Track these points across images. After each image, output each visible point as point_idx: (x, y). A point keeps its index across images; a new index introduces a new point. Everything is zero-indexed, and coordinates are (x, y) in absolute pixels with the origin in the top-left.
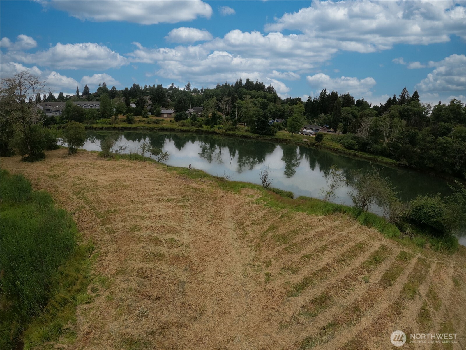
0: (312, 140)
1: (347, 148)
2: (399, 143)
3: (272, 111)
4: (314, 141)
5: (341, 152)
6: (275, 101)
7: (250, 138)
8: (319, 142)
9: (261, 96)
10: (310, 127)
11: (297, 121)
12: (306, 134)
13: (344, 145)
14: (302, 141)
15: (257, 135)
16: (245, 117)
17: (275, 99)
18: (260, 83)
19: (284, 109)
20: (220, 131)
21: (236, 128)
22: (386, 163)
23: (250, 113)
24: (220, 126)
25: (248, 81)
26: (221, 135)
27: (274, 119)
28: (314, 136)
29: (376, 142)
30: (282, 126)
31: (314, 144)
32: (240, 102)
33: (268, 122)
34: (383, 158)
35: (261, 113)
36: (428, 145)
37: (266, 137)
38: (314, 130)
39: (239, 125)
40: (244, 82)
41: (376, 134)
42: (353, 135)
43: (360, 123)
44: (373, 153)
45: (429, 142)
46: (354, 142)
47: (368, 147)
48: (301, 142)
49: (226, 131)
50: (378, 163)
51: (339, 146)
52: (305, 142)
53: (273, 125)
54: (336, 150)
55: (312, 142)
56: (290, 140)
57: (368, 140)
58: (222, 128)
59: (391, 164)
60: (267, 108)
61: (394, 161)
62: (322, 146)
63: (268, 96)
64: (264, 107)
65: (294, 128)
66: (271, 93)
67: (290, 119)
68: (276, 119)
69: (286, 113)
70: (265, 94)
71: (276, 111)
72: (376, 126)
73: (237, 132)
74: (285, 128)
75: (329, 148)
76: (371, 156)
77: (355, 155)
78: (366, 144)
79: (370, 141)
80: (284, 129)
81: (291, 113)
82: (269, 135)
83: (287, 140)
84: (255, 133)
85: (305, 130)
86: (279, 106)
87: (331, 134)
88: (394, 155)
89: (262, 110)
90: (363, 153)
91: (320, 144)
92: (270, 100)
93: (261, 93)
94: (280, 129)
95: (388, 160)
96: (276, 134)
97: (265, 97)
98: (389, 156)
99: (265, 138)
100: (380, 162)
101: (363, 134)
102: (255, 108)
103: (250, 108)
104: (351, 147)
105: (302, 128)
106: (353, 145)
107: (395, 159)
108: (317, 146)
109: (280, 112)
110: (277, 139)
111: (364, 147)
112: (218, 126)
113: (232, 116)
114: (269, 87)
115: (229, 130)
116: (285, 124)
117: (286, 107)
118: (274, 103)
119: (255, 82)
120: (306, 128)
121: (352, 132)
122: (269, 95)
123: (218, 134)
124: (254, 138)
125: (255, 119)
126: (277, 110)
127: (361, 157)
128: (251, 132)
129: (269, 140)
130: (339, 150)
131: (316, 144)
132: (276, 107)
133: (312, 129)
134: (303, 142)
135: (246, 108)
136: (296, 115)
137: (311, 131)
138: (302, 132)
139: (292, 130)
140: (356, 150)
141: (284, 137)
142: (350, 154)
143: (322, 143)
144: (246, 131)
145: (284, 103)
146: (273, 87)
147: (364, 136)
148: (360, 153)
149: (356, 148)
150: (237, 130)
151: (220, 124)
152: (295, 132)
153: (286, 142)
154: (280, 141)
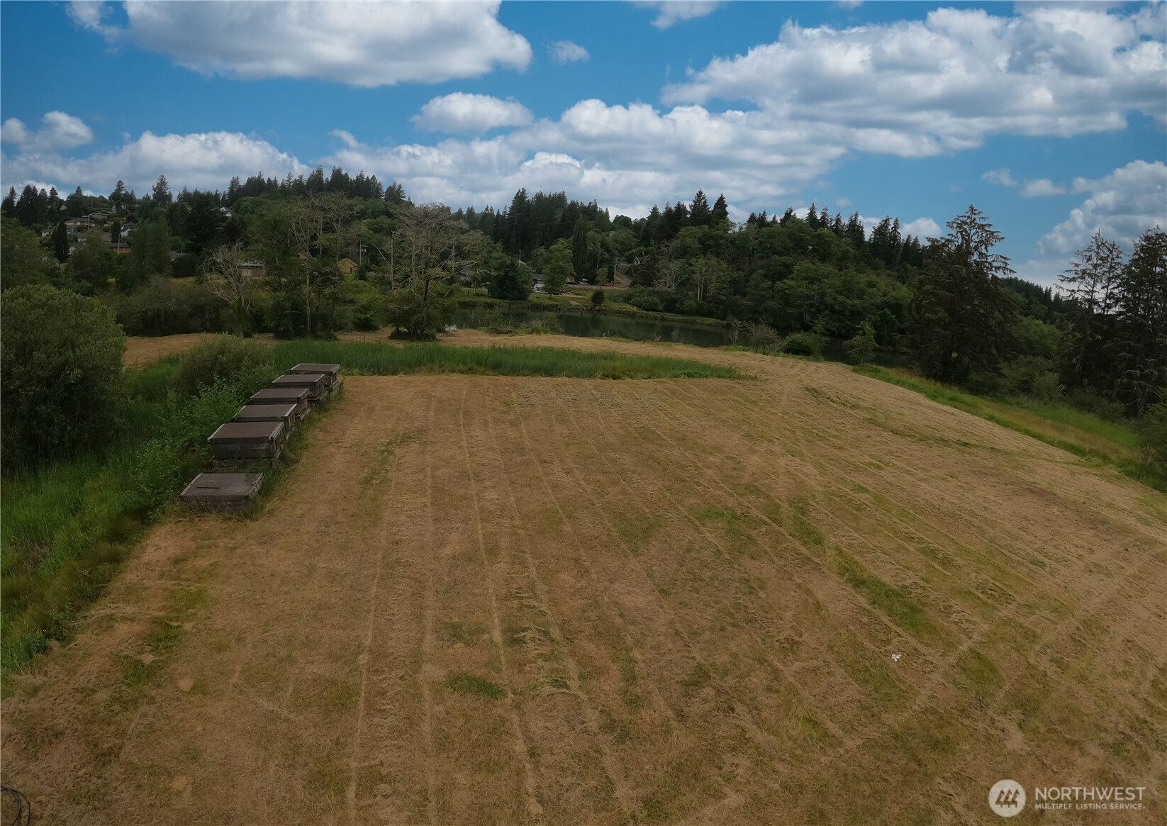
1: (647, 310)
13: (638, 305)
29: (687, 296)
34: (704, 318)
41: (684, 283)
42: (651, 289)
44: (683, 313)
46: (656, 299)
47: (678, 305)
51: (635, 309)
57: (675, 294)
59: (715, 326)
61: (720, 321)
62: (607, 309)
76: (686, 318)
77: (663, 319)
78: (674, 301)
79: (678, 296)
88: (716, 313)
90: (672, 314)
91: (603, 308)
95: (711, 320)
98: (710, 315)
104: (652, 308)
106: (656, 304)
107: (717, 318)
111: (671, 305)
121: (648, 285)
127: (672, 320)
130: (635, 314)
140: (662, 311)
143: (605, 306)
147: (670, 290)
149: (661, 308)
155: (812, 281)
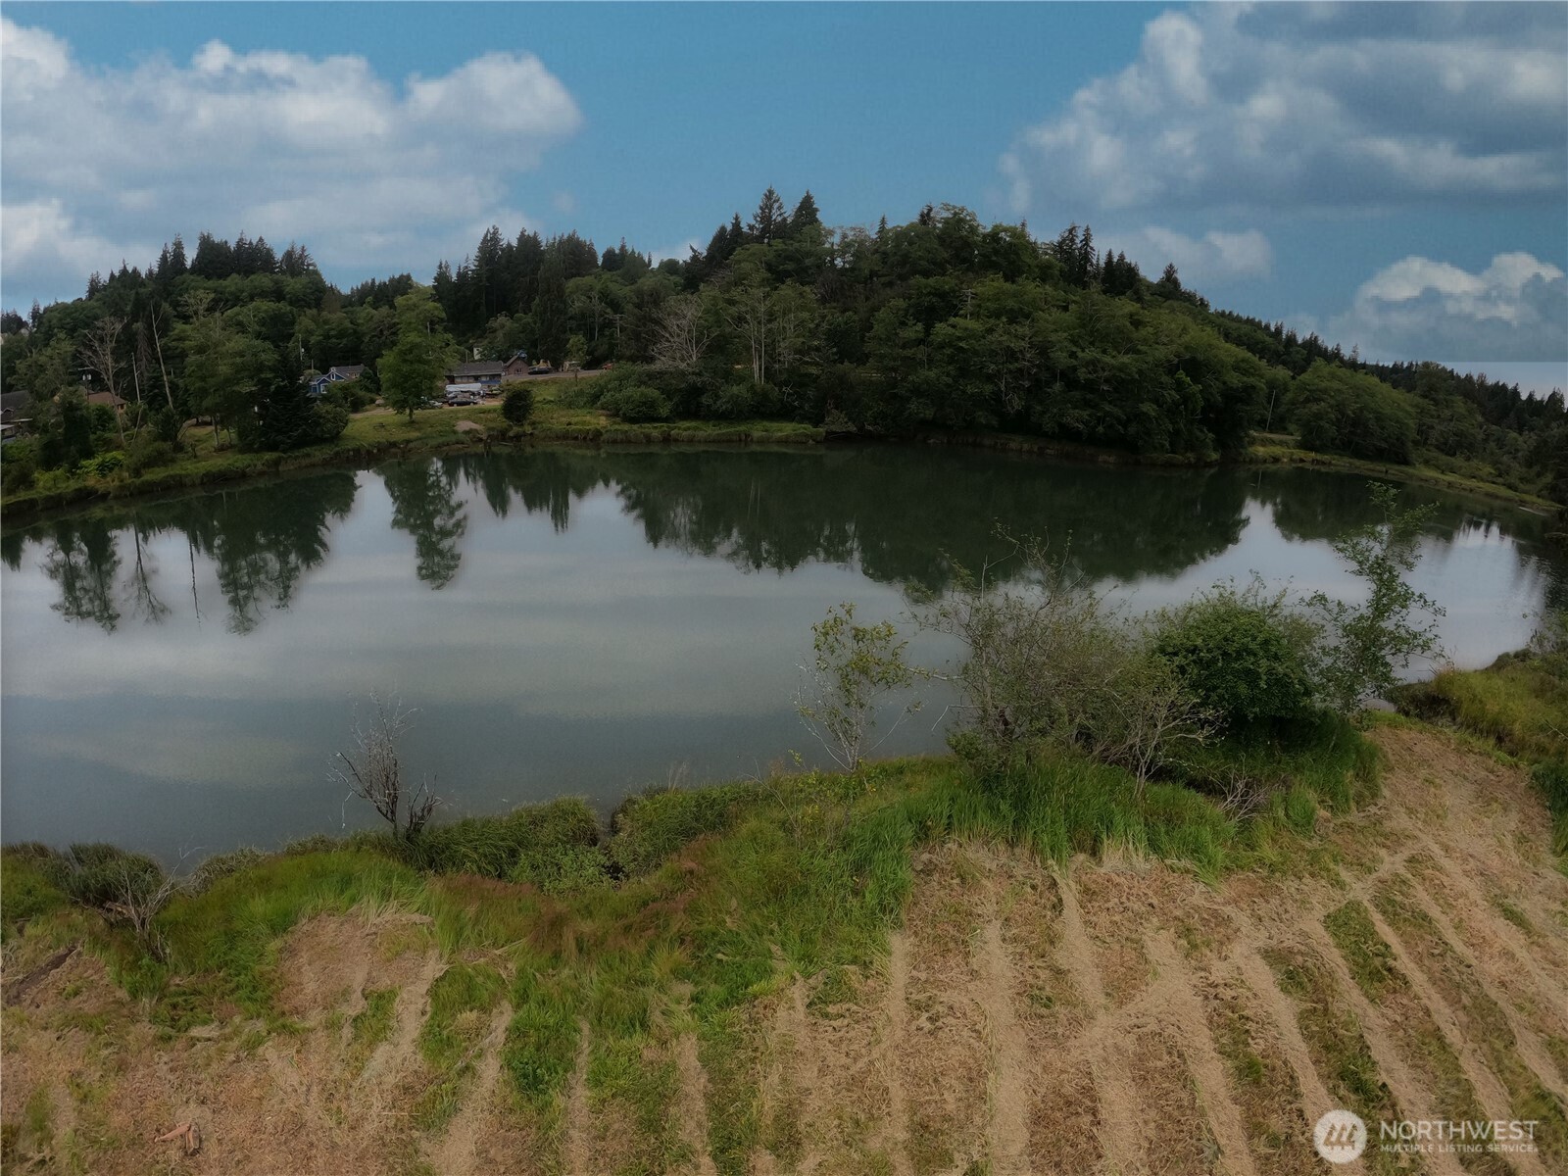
0: (493, 420)
1: (633, 421)
2: (807, 363)
3: (313, 340)
4: (502, 422)
5: (615, 442)
6: (318, 304)
7: (243, 476)
8: (519, 421)
9: (263, 294)
10: (466, 373)
11: (420, 361)
12: (459, 399)
13: (614, 412)
14: (455, 432)
15: (268, 456)
16: (203, 393)
17: (318, 294)
18: (254, 243)
19: (358, 325)
20: (111, 483)
21: (179, 448)
22: (784, 441)
23: (224, 369)
24: (109, 456)
25: (207, 246)
26: (116, 498)
27: (325, 371)
28: (496, 403)
30: (362, 393)
31: (502, 436)
32: (184, 331)
33: (306, 386)
35: (270, 357)
36: (908, 352)
37: (308, 455)
38: (484, 379)
39: (190, 431)
40: (190, 255)
43: (658, 322)
45: (906, 345)
46: (653, 393)
47: (705, 400)
48: (453, 438)
49: (137, 473)
51: (601, 421)
52: (466, 433)
53: (326, 399)
54: (594, 438)
55: (493, 429)
56: (408, 441)
57: (699, 374)
58: (117, 464)
60: (292, 335)
61: (806, 428)
62: (536, 432)
63: (288, 289)
64: (277, 330)
65: (413, 390)
66: (300, 274)
67: (388, 358)
68: (333, 370)
69: (366, 339)
70: (276, 282)
71: (327, 337)
72: (719, 323)
73: (187, 467)
74: (373, 396)
75: (564, 436)
78: (696, 391)
79: (707, 377)
80: (373, 401)
81: (388, 335)
82: (320, 441)
83: (394, 445)
84: (257, 451)
85: (451, 388)
86: (336, 317)
89: (268, 345)
90: (693, 424)
91: (528, 429)
92: (300, 302)
93: (263, 280)
94: (357, 406)
95: (787, 429)
96: (347, 431)
97: (278, 295)
98: (785, 413)
99: (307, 461)
100: (761, 441)
101: (678, 356)
102: (238, 342)
103: (216, 345)
104: (644, 414)
105: (439, 384)
106: (651, 404)
107: (803, 419)
108: (518, 437)
109: (345, 341)
110: (357, 451)
111: (690, 403)
112: (98, 460)
113: (156, 395)
114: (289, 255)
115: (150, 463)
116: (373, 384)
117: (363, 314)
118: (314, 311)
119: (232, 245)
120: (452, 380)
122: (293, 285)
123: (104, 497)
124: (262, 474)
125: (247, 387)
126: (332, 333)
128: (242, 451)
129: (326, 463)
130: (605, 436)
131: (511, 434)
132: (326, 322)
133: (477, 379)
134: (462, 437)
135: (201, 350)
136: (413, 337)
137: (475, 387)
138: (443, 397)
139: (405, 401)
141: (382, 437)
142: (649, 440)
143: (533, 424)
144: (222, 449)
145: (351, 304)
146: (303, 250)
147: (683, 366)
148: (683, 428)
149: (664, 411)
150: (180, 455)
151: (109, 445)
152: (420, 405)
153: (395, 455)
154: (369, 458)
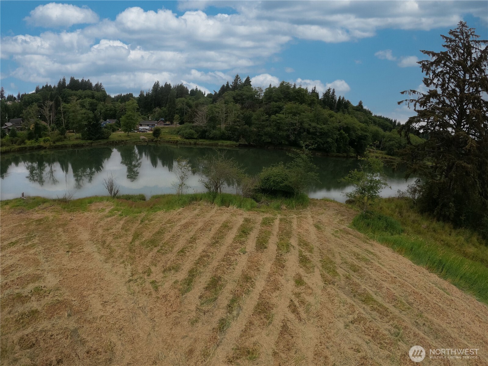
0: (150, 137)
1: (187, 138)
2: (236, 125)
3: (102, 111)
4: (152, 137)
5: (181, 144)
6: (104, 100)
7: (82, 146)
8: (157, 137)
9: (88, 96)
10: (145, 124)
11: (132, 119)
12: (142, 131)
13: (183, 136)
14: (139, 139)
15: (89, 141)
16: (73, 123)
17: (104, 97)
18: (87, 81)
19: (116, 108)
20: (47, 145)
21: (65, 137)
22: (227, 146)
23: (79, 117)
24: (46, 138)
25: (72, 80)
26: (49, 148)
27: (105, 120)
28: (151, 132)
29: (214, 128)
30: (115, 127)
31: (152, 140)
32: (65, 106)
33: (100, 124)
34: (223, 141)
35: (91, 115)
36: (263, 123)
37: (100, 142)
38: (150, 126)
39: (68, 134)
40: (68, 82)
41: (213, 120)
42: (191, 124)
43: (196, 112)
44: (212, 139)
45: (263, 121)
46: (193, 131)
47: (207, 134)
48: (139, 140)
49: (54, 143)
50: (219, 147)
51: (178, 138)
52: (142, 139)
53: (105, 128)
54: (176, 143)
55: (150, 139)
56: (127, 140)
57: (206, 127)
58: (48, 140)
59: (231, 146)
60: (96, 109)
61: (234, 143)
62: (161, 140)
63: (96, 95)
64: (93, 108)
65: (129, 127)
66: (99, 91)
67: (123, 118)
68: (108, 120)
69: (118, 112)
70: (92, 93)
71: (107, 111)
72: (213, 113)
73: (66, 142)
74: (119, 128)
75: (168, 142)
76: (212, 142)
77: (195, 144)
78: (205, 132)
79: (208, 128)
80: (118, 130)
81: (123, 111)
82: (103, 138)
83: (123, 141)
84: (87, 139)
85: (141, 127)
86: (109, 105)
87: (168, 128)
88: (233, 137)
89: (91, 112)
90: (203, 140)
91: (159, 139)
92: (99, 99)
93: (89, 92)
94: (114, 130)
95: (228, 143)
96: (110, 137)
97: (93, 97)
98: (229, 139)
99: (99, 143)
100: (221, 146)
101: (201, 122)
102: (84, 111)
103: (78, 111)
104: (190, 137)
105: (137, 126)
106: (192, 134)
107: (234, 140)
108: (156, 141)
109: (111, 112)
110: (113, 142)
111: (203, 135)
112: (43, 139)
113: (58, 123)
114: (97, 85)
115: (58, 140)
116: (118, 124)
117: (117, 105)
118: (103, 103)
119: (80, 81)
120: (141, 125)
121: (190, 122)
122: (97, 94)
123: (45, 148)
124: (87, 146)
125: (85, 123)
126: (108, 109)
127: (202, 145)
128: (82, 139)
129: (104, 144)
130: (179, 142)
131: (154, 140)
132: (106, 106)
133: (148, 125)
134: (141, 140)
135: (73, 112)
136: (130, 113)
137: (147, 127)
138: (138, 130)
139: (127, 130)
140: (196, 139)
141: (120, 139)
142: (190, 144)
143: (161, 138)
144: (77, 139)
145: (114, 101)
146: (101, 84)
147: (201, 124)
148: (200, 141)
149: (195, 136)
150: (65, 139)
151: (46, 135)
152: (130, 131)
153: (123, 144)
154: (116, 144)
155: (295, 114)
